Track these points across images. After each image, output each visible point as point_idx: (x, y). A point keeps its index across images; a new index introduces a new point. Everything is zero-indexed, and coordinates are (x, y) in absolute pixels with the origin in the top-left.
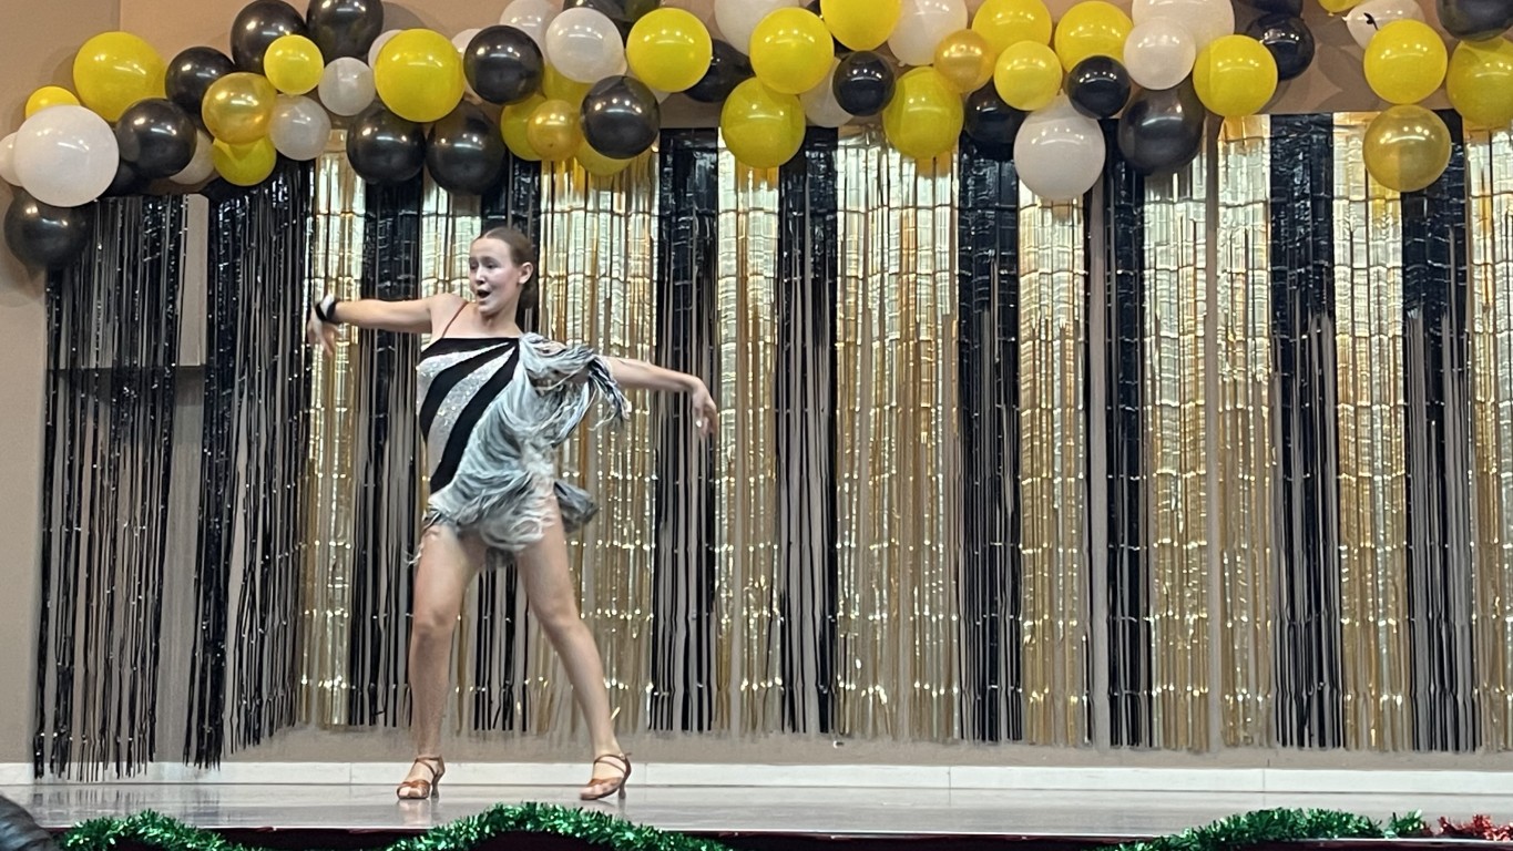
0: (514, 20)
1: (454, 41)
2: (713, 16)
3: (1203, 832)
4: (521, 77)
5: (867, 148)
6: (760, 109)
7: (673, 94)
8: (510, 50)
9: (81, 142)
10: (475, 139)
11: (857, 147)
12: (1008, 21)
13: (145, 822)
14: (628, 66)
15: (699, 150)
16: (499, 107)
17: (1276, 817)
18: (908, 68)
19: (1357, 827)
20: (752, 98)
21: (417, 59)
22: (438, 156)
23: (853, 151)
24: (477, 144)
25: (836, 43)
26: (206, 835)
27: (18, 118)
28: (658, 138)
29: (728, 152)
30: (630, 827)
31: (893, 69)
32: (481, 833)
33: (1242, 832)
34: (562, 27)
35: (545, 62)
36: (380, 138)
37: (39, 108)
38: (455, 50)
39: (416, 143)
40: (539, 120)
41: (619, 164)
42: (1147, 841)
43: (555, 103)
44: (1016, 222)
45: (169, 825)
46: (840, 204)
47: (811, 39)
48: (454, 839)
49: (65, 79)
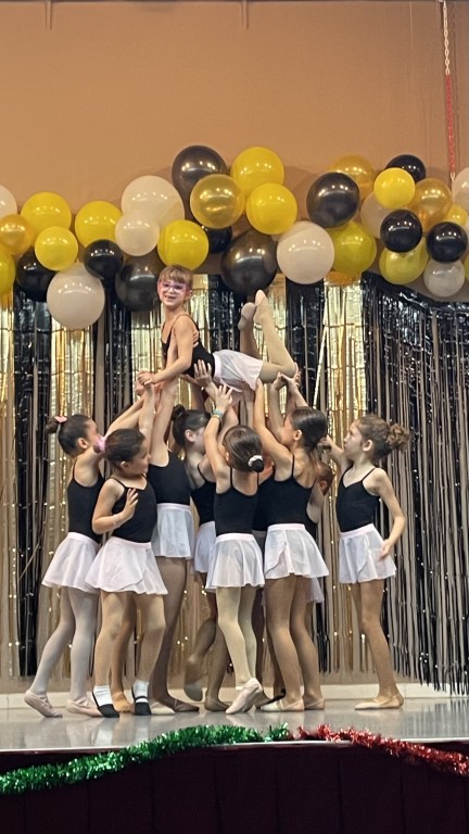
3: (151, 743)
12: (43, 213)
17: (197, 731)
19: (247, 736)
44: (49, 341)
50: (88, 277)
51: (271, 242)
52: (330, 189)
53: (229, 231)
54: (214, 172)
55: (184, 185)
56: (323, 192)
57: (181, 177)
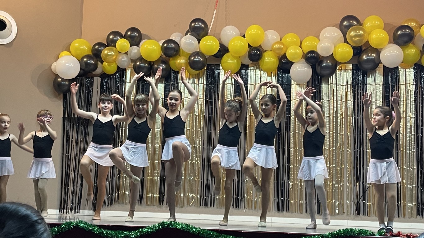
0: (173, 38)
1: (159, 43)
2: (220, 38)
3: (332, 233)
4: (175, 51)
5: (255, 70)
6: (231, 60)
7: (210, 56)
8: (172, 45)
9: (71, 64)
10: (163, 65)
11: (253, 69)
12: (290, 41)
13: (80, 222)
14: (200, 50)
15: (215, 69)
16: (169, 58)
17: (350, 230)
18: (266, 51)
19: (369, 233)
20: (228, 57)
21: (150, 47)
22: (154, 69)
23: (252, 70)
24: (164, 67)
25: (249, 45)
26: (94, 226)
27: (57, 58)
28: (206, 66)
29: (223, 70)
30: (194, 228)
31: (262, 51)
32: (159, 228)
33: (341, 234)
34: (185, 40)
35: (180, 48)
36: (141, 65)
37: (62, 56)
38: (159, 44)
39: (149, 66)
40: (178, 61)
41: (197, 72)
42: (318, 235)
43: (182, 57)
44: (291, 88)
45: (85, 223)
46: (249, 83)
47: (243, 43)
48: (152, 229)
49: (68, 50)
50: (306, 64)
51: (378, 52)
52: (403, 31)
53: (361, 47)
54: (356, 25)
55: (344, 30)
56: (399, 32)
57: (343, 27)
